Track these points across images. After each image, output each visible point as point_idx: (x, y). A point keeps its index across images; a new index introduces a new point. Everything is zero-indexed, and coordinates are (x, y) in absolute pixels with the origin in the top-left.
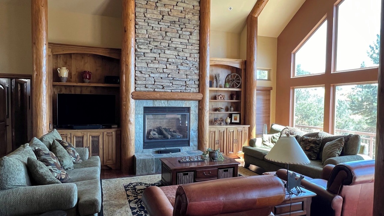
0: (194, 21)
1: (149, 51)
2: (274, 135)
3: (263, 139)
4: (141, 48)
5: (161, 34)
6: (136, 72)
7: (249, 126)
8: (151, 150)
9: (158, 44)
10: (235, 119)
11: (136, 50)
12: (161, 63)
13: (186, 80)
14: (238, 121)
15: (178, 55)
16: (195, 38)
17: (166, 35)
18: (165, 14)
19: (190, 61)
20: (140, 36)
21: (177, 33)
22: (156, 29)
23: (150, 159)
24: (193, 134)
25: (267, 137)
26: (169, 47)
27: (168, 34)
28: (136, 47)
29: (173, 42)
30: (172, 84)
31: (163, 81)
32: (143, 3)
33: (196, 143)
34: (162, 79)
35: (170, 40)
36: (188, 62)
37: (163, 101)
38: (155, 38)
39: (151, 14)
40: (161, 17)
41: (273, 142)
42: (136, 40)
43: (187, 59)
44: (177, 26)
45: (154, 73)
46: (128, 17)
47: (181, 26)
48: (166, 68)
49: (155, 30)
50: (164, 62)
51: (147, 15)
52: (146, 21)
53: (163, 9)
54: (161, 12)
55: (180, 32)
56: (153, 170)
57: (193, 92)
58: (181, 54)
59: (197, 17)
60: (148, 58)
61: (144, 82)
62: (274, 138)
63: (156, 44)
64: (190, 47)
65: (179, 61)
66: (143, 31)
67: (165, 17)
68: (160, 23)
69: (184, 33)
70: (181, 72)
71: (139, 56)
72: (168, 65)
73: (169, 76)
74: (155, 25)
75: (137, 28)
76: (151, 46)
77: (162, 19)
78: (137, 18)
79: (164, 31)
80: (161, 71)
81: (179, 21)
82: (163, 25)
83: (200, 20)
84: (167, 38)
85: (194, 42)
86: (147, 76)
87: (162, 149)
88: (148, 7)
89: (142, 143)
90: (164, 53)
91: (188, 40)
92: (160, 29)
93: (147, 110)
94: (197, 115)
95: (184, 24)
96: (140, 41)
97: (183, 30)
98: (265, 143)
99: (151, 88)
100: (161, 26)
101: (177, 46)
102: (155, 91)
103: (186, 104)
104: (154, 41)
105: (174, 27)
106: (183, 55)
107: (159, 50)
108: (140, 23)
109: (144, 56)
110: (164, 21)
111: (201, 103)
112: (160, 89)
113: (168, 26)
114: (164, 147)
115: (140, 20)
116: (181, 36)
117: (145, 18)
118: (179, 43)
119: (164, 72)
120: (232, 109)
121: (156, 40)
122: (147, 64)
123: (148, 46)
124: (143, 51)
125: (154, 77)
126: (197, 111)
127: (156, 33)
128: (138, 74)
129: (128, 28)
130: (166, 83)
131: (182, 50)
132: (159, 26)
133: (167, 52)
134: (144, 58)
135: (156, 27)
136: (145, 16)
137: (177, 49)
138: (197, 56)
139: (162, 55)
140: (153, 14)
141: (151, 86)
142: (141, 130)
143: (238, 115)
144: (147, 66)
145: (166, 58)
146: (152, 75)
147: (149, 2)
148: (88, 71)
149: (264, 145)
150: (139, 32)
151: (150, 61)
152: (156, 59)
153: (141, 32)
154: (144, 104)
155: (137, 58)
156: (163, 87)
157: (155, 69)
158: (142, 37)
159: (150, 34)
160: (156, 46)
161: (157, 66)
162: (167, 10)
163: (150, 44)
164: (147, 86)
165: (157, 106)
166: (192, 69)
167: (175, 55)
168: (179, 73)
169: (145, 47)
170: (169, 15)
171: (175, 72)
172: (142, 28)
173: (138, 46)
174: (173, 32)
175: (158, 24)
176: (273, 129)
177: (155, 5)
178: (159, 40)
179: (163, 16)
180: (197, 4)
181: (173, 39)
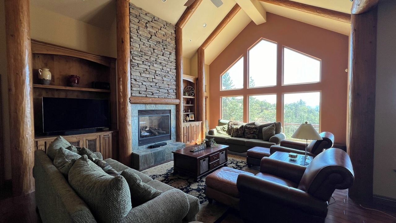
0: (172, 44)
1: (141, 63)
2: (224, 126)
3: (217, 129)
4: (135, 59)
5: (150, 50)
6: (132, 80)
7: (202, 122)
8: (145, 146)
9: (148, 58)
10: (192, 118)
11: (131, 61)
12: (151, 74)
13: (168, 89)
14: (193, 119)
15: (163, 69)
16: (173, 57)
17: (154, 52)
18: (153, 34)
19: (170, 74)
20: (134, 49)
21: (162, 51)
22: (147, 45)
23: (150, 154)
24: (173, 130)
25: (219, 128)
26: (156, 62)
27: (155, 50)
28: (131, 58)
29: (159, 58)
30: (159, 92)
31: (153, 89)
32: (136, 21)
33: (175, 137)
34: (151, 87)
35: (157, 56)
36: (169, 75)
37: (152, 105)
38: (146, 52)
39: (142, 32)
40: (150, 36)
41: (224, 131)
42: (131, 52)
43: (168, 73)
44: (162, 46)
45: (145, 82)
46: (125, 30)
47: (164, 47)
48: (154, 79)
49: (145, 46)
50: (153, 73)
51: (139, 32)
52: (139, 36)
53: (151, 30)
54: (150, 32)
55: (164, 51)
56: (152, 163)
57: (173, 98)
58: (164, 68)
59: (174, 42)
60: (141, 69)
61: (138, 89)
62: (224, 128)
63: (147, 57)
64: (170, 64)
65: (163, 74)
66: (136, 45)
67: (153, 37)
68: (149, 41)
69: (166, 52)
70: (165, 83)
71: (134, 66)
72: (156, 76)
73: (157, 85)
74: (146, 41)
75: (131, 41)
76: (143, 59)
77: (151, 38)
78: (131, 33)
79: (152, 48)
80: (151, 80)
81: (162, 42)
82: (151, 43)
83: (176, 44)
84: (155, 54)
85: (173, 60)
86: (140, 84)
87: (153, 144)
88: (140, 25)
89: (137, 141)
90: (153, 66)
91: (169, 58)
92: (149, 46)
93: (141, 113)
94: (175, 116)
95: (166, 45)
96: (134, 53)
97: (165, 49)
98: (219, 132)
99: (144, 94)
100: (150, 44)
101: (162, 61)
102: (147, 97)
103: (168, 107)
104: (145, 55)
105: (159, 46)
106: (166, 70)
107: (149, 63)
108: (134, 38)
109: (138, 67)
110: (152, 40)
111: (178, 106)
112: (150, 95)
113: (155, 45)
114: (154, 142)
115: (134, 35)
116: (164, 54)
117: (138, 34)
118: (163, 60)
119: (153, 82)
120: (189, 111)
121: (147, 54)
122: (141, 74)
123: (141, 59)
124: (137, 62)
125: (145, 85)
126: (175, 113)
127: (147, 49)
128: (134, 82)
129: (126, 39)
130: (154, 90)
131: (165, 66)
132: (148, 43)
133: (155, 65)
134: (138, 68)
135: (146, 43)
136: (138, 33)
137: (162, 64)
138: (175, 71)
139: (151, 67)
140: (143, 32)
141: (144, 92)
142: (136, 130)
143: (193, 115)
144: (140, 76)
145: (154, 70)
146: (144, 83)
147: (140, 21)
148: (76, 76)
149: (219, 133)
150: (134, 45)
151: (142, 71)
152: (148, 70)
153: (135, 45)
154: (139, 108)
155: (132, 67)
156: (153, 94)
157: (147, 78)
158: (136, 50)
159: (142, 48)
160: (147, 59)
161: (148, 76)
162: (154, 31)
163: (142, 57)
164: (141, 92)
165: (148, 109)
166: (172, 80)
167: (161, 69)
168: (163, 83)
169: (138, 59)
170: (155, 36)
171: (161, 82)
172: (136, 42)
173: (133, 57)
174: (159, 50)
175: (148, 41)
176: (221, 123)
177: (145, 25)
178: (149, 55)
179: (151, 36)
180: (174, 32)
181: (159, 55)
